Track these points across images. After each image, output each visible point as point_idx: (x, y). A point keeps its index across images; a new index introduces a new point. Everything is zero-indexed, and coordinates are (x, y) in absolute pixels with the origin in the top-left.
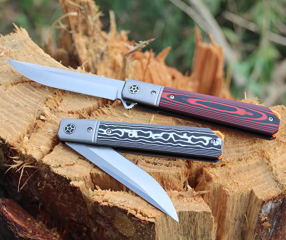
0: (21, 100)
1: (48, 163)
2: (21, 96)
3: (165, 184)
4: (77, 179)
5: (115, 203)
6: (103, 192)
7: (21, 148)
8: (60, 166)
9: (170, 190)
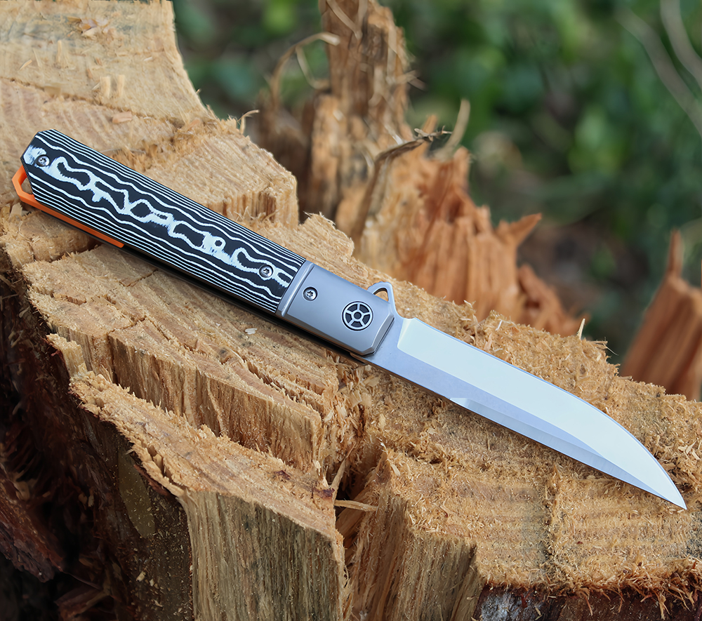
1: (31, 278)
4: (70, 335)
5: (116, 416)
8: (51, 294)
9: (267, 451)
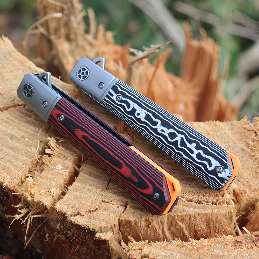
0: (16, 130)
1: (64, 211)
2: (15, 124)
3: (212, 227)
4: (102, 229)
6: (140, 245)
7: (25, 193)
8: (79, 213)
